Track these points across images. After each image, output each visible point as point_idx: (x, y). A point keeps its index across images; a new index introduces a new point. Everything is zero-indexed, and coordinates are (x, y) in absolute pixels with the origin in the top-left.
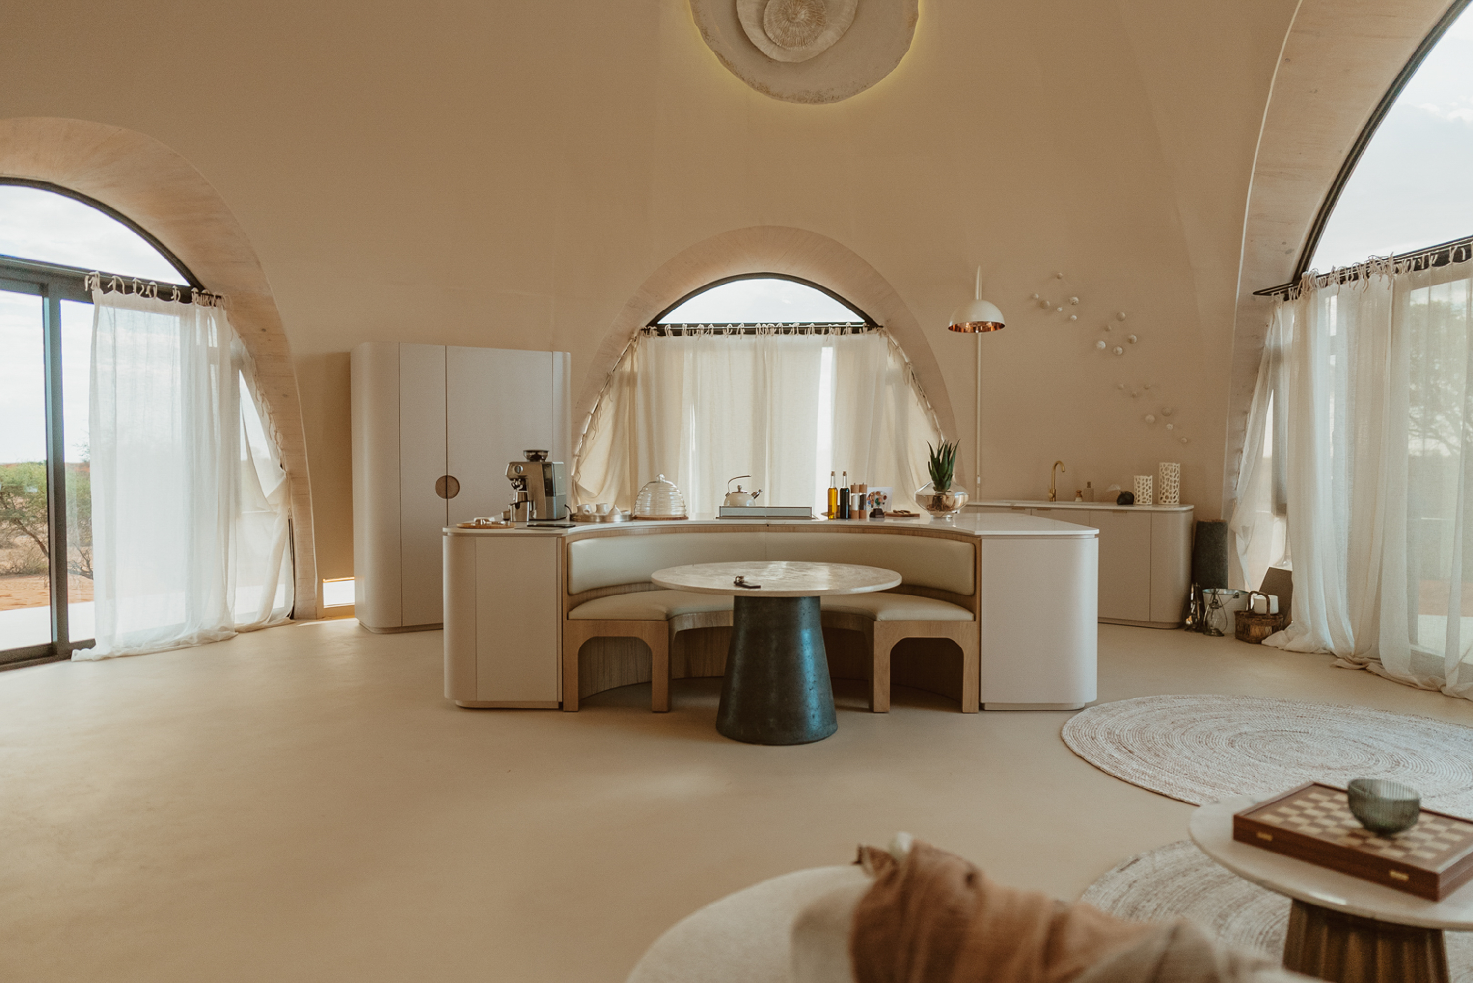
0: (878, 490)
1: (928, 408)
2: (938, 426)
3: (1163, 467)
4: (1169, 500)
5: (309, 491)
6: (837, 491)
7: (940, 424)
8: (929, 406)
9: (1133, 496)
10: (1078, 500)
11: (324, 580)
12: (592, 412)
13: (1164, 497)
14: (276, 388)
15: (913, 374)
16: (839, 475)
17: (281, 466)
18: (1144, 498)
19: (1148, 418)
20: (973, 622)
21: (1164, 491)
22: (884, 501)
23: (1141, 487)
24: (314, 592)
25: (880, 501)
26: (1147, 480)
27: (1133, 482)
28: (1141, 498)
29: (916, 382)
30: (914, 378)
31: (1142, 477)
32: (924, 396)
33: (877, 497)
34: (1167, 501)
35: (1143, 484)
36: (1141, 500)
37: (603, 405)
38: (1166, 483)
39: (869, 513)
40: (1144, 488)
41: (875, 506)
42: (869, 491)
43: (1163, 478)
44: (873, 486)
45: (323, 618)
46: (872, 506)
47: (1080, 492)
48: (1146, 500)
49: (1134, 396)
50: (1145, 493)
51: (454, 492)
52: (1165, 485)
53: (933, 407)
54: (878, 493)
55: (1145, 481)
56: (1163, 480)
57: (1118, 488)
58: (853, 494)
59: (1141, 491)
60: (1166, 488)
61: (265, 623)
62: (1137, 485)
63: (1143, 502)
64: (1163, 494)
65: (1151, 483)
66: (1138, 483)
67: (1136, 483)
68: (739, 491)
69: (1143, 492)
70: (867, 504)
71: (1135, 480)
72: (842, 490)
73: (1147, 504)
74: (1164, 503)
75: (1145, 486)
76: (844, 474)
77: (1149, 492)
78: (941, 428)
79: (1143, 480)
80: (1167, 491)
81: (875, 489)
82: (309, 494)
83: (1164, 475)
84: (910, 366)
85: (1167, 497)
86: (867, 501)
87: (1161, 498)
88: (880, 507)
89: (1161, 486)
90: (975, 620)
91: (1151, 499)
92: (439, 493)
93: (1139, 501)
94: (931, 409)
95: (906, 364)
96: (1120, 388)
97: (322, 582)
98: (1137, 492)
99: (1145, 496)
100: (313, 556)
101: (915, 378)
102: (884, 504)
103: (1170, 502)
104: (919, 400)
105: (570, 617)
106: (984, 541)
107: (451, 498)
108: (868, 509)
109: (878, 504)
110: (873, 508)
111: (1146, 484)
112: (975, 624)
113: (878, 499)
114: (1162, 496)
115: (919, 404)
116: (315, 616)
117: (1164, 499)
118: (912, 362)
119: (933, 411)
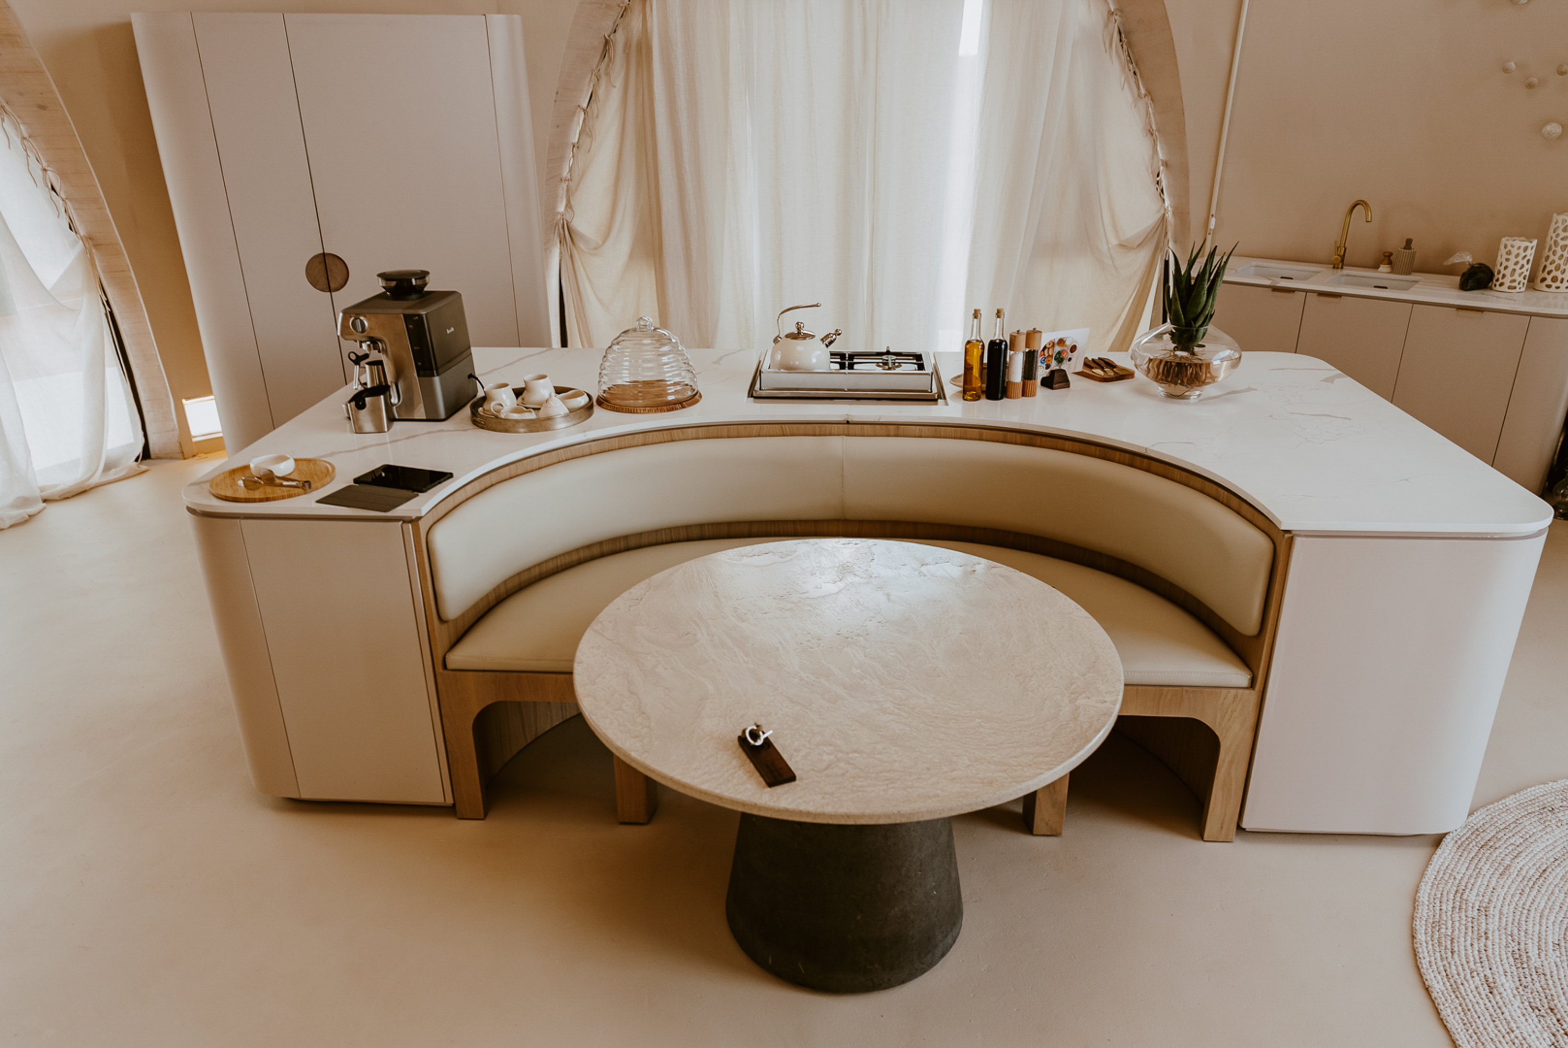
0: (1061, 337)
1: (1139, 95)
2: (1154, 127)
3: (1559, 224)
4: (1558, 284)
5: (128, 266)
6: (983, 346)
7: (1156, 124)
8: (1143, 91)
9: (1492, 275)
10: (1384, 268)
11: (184, 401)
12: (585, 105)
13: (1549, 278)
14: (21, 94)
15: (1120, 33)
16: (987, 314)
17: (71, 228)
18: (1514, 281)
19: (1548, 128)
20: (1247, 692)
21: (1552, 267)
22: (1070, 355)
23: (1513, 260)
24: (173, 420)
25: (1064, 355)
26: (1526, 249)
27: (1498, 249)
28: (1507, 281)
29: (1125, 46)
30: (1121, 41)
31: (1517, 243)
32: (1135, 73)
33: (1058, 349)
34: (1554, 285)
35: (1517, 255)
36: (1507, 284)
37: (601, 92)
38: (1559, 252)
39: (1041, 378)
40: (1516, 263)
41: (1054, 366)
42: (1045, 339)
43: (1556, 242)
44: (1053, 330)
45: (194, 456)
46: (1048, 367)
47: (1391, 254)
48: (1515, 284)
49: (1530, 86)
50: (1518, 271)
51: (340, 280)
52: (1556, 258)
53: (1149, 93)
54: (1061, 342)
55: (1521, 251)
56: (1554, 248)
57: (1466, 259)
58: (1012, 352)
59: (1511, 266)
60: (1557, 262)
61: (96, 480)
62: (1505, 256)
63: (1509, 288)
64: (1549, 273)
65: (1530, 254)
66: (1509, 253)
67: (1503, 251)
68: (799, 333)
69: (1514, 270)
70: (1039, 364)
71: (1502, 247)
72: (992, 343)
73: (1517, 290)
74: (1547, 289)
75: (1520, 259)
76: (999, 314)
77: (1524, 270)
78: (1158, 130)
79: (1519, 248)
80: (1558, 268)
81: (1056, 336)
82: (129, 270)
83: (1559, 239)
84: (1117, 17)
85: (1554, 279)
86: (1040, 359)
87: (1544, 280)
88: (1062, 367)
89: (1548, 257)
90: (1252, 685)
91: (1526, 281)
92: (314, 283)
93: (1501, 285)
94: (1145, 95)
95: (1111, 13)
96: (1506, 70)
97: (182, 406)
98: (1502, 269)
99: (1516, 276)
100: (159, 366)
101: (1123, 39)
102: (1070, 359)
103: (1558, 288)
104: (1127, 79)
105: (450, 665)
106: (1299, 542)
107: (337, 289)
108: (1042, 372)
109: (1060, 360)
110: (1049, 370)
111: (1523, 254)
112: (1253, 696)
113: (1059, 353)
114: (1545, 275)
115: (1126, 86)
116: (180, 455)
117: (1549, 282)
118: (1120, 10)
119: (1148, 100)
